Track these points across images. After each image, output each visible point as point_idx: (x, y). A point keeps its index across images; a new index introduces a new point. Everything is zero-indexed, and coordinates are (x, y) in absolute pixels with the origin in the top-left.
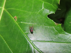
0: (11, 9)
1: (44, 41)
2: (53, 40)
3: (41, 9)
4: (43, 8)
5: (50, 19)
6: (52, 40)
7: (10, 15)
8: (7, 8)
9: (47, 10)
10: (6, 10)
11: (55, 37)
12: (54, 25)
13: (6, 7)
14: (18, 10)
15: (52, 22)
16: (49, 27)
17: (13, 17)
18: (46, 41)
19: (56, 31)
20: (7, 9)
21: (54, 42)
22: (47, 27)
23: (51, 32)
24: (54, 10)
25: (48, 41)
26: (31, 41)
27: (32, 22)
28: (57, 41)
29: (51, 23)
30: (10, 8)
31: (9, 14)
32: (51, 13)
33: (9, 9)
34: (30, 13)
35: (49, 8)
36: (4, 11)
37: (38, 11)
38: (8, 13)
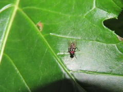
0: (32, 7)
1: (96, 72)
2: (114, 70)
3: (91, 9)
4: (94, 6)
5: (109, 30)
6: (112, 71)
7: (29, 19)
8: (25, 6)
9: (102, 10)
10: (21, 10)
11: (117, 65)
12: (116, 42)
13: (22, 5)
14: (45, 9)
15: (112, 34)
16: (105, 44)
17: (36, 24)
18: (100, 73)
19: (120, 52)
20: (24, 8)
21: (114, 74)
22: (101, 43)
23: (109, 55)
24: (117, 11)
25: (104, 73)
26: (69, 71)
27: (72, 34)
28: (121, 73)
29: (110, 36)
30: (30, 5)
31: (27, 17)
32: (109, 18)
33: (28, 7)
34: (69, 16)
35: (105, 8)
36: (18, 13)
37: (85, 12)
38: (25, 15)
